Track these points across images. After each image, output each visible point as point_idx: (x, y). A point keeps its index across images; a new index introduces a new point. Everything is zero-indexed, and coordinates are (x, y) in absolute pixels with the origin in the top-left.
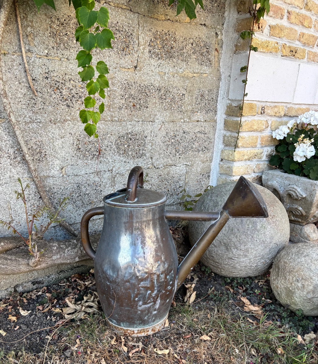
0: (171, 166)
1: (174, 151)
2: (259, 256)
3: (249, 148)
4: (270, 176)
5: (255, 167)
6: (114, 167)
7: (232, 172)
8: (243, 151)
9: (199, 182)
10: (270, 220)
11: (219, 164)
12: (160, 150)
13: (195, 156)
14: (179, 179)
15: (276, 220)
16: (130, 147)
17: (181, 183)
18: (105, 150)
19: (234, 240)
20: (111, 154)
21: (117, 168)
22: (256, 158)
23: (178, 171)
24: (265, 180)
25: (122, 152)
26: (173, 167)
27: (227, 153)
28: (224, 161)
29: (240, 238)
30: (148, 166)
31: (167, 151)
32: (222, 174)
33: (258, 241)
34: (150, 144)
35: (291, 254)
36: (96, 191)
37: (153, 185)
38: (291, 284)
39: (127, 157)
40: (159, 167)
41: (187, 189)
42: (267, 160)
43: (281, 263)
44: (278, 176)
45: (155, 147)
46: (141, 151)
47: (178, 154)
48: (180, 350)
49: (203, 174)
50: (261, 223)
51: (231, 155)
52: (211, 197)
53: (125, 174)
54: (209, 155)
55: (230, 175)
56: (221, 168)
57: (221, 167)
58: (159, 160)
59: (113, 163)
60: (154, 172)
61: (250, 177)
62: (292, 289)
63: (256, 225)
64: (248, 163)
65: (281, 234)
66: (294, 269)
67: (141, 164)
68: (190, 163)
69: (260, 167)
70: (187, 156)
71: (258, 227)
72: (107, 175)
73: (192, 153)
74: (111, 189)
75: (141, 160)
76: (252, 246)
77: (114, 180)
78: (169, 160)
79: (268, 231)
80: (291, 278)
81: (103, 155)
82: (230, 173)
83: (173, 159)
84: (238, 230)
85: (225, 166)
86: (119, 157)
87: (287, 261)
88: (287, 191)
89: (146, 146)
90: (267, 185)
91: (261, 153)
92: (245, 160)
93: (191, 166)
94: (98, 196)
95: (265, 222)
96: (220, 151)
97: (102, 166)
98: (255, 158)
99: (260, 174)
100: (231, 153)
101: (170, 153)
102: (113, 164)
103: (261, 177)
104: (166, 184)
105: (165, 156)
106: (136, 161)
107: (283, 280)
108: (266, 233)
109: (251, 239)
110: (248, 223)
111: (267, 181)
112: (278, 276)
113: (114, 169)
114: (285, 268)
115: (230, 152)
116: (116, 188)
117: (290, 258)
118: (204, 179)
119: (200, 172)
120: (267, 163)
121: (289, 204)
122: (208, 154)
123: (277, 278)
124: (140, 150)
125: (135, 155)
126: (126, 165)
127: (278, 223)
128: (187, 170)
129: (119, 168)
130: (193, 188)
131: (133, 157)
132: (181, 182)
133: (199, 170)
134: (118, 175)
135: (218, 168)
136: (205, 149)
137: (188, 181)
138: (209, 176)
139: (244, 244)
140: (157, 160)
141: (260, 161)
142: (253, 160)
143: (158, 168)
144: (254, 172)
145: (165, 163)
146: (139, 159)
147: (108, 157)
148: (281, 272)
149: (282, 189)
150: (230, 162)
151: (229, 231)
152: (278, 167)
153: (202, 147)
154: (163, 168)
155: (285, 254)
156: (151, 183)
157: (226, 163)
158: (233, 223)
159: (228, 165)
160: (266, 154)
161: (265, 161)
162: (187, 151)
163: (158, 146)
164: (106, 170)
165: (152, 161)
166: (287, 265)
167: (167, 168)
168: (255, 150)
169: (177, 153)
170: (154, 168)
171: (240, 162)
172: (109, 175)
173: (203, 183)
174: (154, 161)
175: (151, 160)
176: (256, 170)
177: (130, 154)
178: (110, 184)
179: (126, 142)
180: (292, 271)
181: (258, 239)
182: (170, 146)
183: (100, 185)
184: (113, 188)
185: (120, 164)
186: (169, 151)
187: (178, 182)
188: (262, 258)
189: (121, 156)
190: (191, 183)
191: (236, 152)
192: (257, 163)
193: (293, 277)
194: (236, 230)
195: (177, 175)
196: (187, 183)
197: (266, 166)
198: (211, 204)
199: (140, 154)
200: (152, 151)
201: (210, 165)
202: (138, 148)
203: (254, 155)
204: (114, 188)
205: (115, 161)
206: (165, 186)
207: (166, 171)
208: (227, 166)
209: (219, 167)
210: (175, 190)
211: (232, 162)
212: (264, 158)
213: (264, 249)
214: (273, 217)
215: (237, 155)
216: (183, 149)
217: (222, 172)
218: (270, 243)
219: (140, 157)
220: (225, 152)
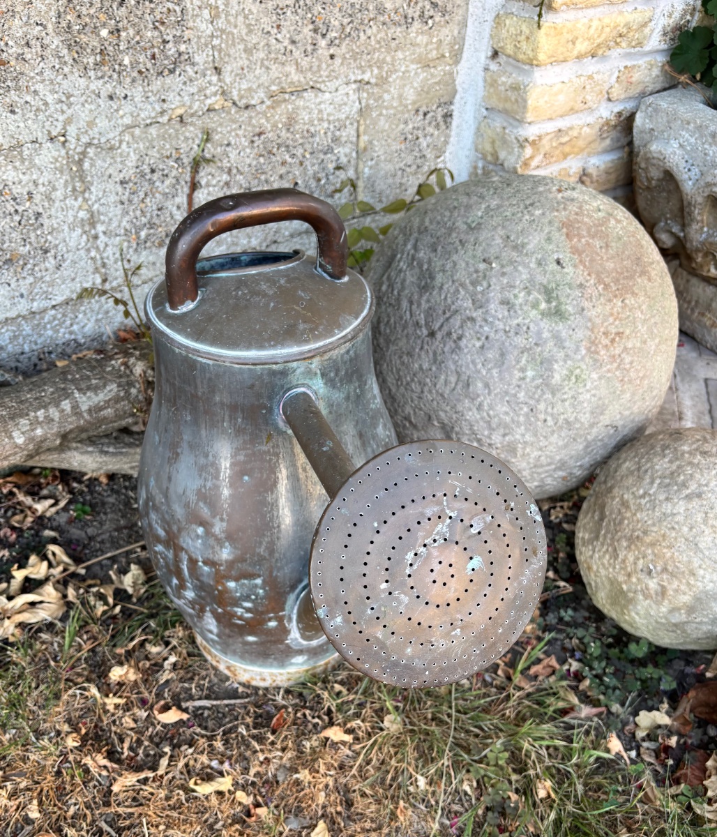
0: (299, 92)
1: (307, 30)
2: (549, 464)
3: (599, 9)
4: (662, 120)
5: (614, 78)
6: (68, 121)
7: (525, 107)
8: (569, 25)
9: (411, 141)
10: (602, 353)
11: (486, 69)
12: (250, 31)
13: (393, 44)
14: (336, 140)
15: (625, 349)
16: (123, 34)
17: (343, 152)
18: (21, 58)
19: (471, 415)
20: (47, 73)
21: (82, 124)
22: (624, 44)
23: (330, 109)
24: (642, 132)
25: (91, 60)
26: (309, 95)
27: (512, 30)
28: (502, 59)
29: (491, 413)
30: (208, 102)
31: (279, 36)
32: (492, 109)
33: (550, 422)
34: (206, 13)
35: (647, 480)
36: (17, 218)
37: (234, 171)
38: (629, 575)
39: (115, 76)
40: (253, 102)
41: (366, 170)
42: (666, 47)
43: (613, 498)
44: (688, 123)
45: (228, 22)
46: (170, 45)
47: (323, 43)
48: (257, 774)
49: (424, 109)
50: (569, 362)
51: (528, 38)
52: (415, 247)
53: (121, 142)
54: (447, 33)
55: (518, 120)
56: (492, 85)
57: (491, 83)
58: (250, 76)
59: (65, 108)
60: (234, 121)
61: (590, 120)
62: (629, 590)
63: (551, 370)
64: (591, 66)
65: (633, 394)
66: (645, 533)
67: (178, 98)
68: (376, 71)
69: (633, 79)
70: (363, 48)
71: (557, 378)
72: (49, 154)
73: (379, 31)
74: (77, 204)
75: (173, 81)
76: (528, 438)
77: (81, 169)
78: (291, 69)
79: (588, 391)
80: (631, 558)
81: (16, 79)
82: (517, 113)
83: (305, 63)
84: (487, 385)
85: (504, 79)
86: (83, 80)
87: (631, 502)
88: (708, 185)
89: (191, 24)
90: (645, 154)
91: (645, 25)
92: (579, 57)
93: (376, 85)
94: (32, 235)
95: (583, 359)
96: (490, 17)
97: (22, 125)
98: (617, 44)
99: (630, 106)
100: (528, 32)
101: (293, 42)
102: (63, 112)
103: (631, 118)
104: (284, 163)
105: (273, 55)
106: (154, 88)
107: (607, 557)
108: (581, 398)
109: (527, 415)
110: (523, 361)
111: (647, 137)
112: (597, 538)
113: (72, 131)
114: (621, 522)
115: (524, 28)
116: (93, 198)
117: (641, 492)
118: (430, 130)
119: (414, 103)
120: (661, 59)
121: (709, 228)
122: (445, 31)
123: (591, 541)
124: (165, 42)
125: (149, 65)
126: (117, 111)
127: (628, 359)
128: (364, 102)
129: (91, 124)
130: (389, 167)
131: (140, 72)
132: (340, 149)
133: (410, 95)
134: (91, 151)
135: (481, 84)
136: (431, 13)
137: (371, 142)
138: (448, 116)
139: (502, 431)
140: (241, 75)
141: (635, 54)
142: (608, 53)
143: (247, 107)
144: (609, 100)
145: (273, 83)
146: (168, 80)
147: (39, 87)
148: (607, 532)
149: (692, 174)
150: (520, 64)
151: (459, 387)
152: (698, 77)
153: (420, 5)
154: (268, 103)
155: (632, 473)
156: (226, 164)
157: (509, 69)
158: (473, 362)
159: (516, 77)
160: (664, 28)
161: (657, 51)
162: (362, 27)
163: (240, 19)
164: (42, 137)
165: (220, 80)
166: (628, 515)
167: (285, 100)
168: (621, 13)
169: (319, 37)
170: (233, 110)
171: (557, 69)
172: (56, 154)
173: (424, 143)
174: (228, 80)
175: (215, 79)
176: (617, 92)
177: (127, 61)
178: (66, 186)
179: (103, 17)
180: (638, 537)
181: (552, 415)
182: (289, 13)
183: (29, 193)
184: (80, 199)
185: (93, 107)
186: (284, 35)
187: (329, 150)
188: (559, 469)
189: (92, 73)
190: (379, 150)
191: (543, 30)
192: (622, 65)
193: (638, 559)
194: (480, 385)
195: (325, 125)
196: (365, 149)
197: (656, 72)
198: (411, 277)
199: (167, 57)
200: (216, 42)
201: (451, 74)
202: (156, 33)
203: (615, 33)
204: (86, 200)
205: (68, 98)
206: (283, 170)
207: (280, 115)
208: (510, 81)
209: (485, 81)
210: (319, 180)
211: (527, 67)
212: (656, 41)
213: (566, 446)
214: (613, 341)
215: (545, 42)
216: (346, 21)
217: (494, 102)
218: (592, 425)
219: (172, 72)
220: (508, 22)
